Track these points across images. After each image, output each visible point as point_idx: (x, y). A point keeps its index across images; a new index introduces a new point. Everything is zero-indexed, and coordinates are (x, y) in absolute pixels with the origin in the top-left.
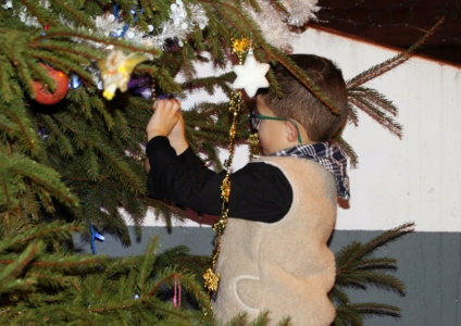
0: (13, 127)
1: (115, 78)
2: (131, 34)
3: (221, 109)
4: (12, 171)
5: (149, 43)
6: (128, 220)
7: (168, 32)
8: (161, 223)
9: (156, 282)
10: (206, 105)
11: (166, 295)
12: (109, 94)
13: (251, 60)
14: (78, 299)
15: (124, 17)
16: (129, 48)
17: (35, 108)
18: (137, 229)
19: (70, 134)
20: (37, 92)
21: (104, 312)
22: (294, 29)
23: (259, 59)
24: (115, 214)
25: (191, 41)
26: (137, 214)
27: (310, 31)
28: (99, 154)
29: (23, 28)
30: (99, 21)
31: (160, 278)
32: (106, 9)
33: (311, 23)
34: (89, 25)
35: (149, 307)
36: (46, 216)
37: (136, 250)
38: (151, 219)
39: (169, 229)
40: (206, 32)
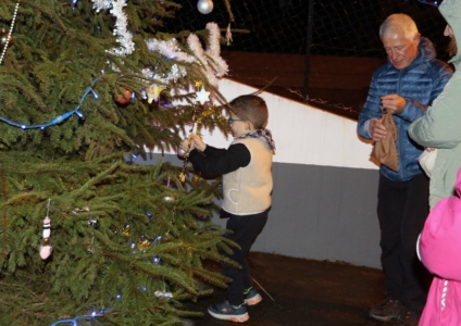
0: (109, 112)
1: (153, 95)
2: (156, 77)
3: (186, 108)
4: (107, 129)
5: (163, 80)
6: (147, 150)
7: (170, 77)
8: (160, 152)
9: (162, 176)
10: (180, 106)
11: (165, 182)
12: (150, 101)
13: (203, 90)
14: (128, 182)
15: (153, 69)
16: (159, 83)
17: (119, 105)
18: (151, 154)
19: (126, 117)
20: (120, 98)
21: (139, 188)
22: (219, 78)
23: (206, 90)
24: (142, 148)
25: (179, 81)
26: (151, 147)
27: (223, 80)
28: (137, 126)
29: (113, 72)
30: (143, 71)
31: (164, 174)
32: (146, 67)
33: (225, 76)
34: (139, 72)
35: (157, 187)
36: (118, 148)
37: (149, 162)
38: (156, 150)
39: (163, 154)
40: (185, 77)
